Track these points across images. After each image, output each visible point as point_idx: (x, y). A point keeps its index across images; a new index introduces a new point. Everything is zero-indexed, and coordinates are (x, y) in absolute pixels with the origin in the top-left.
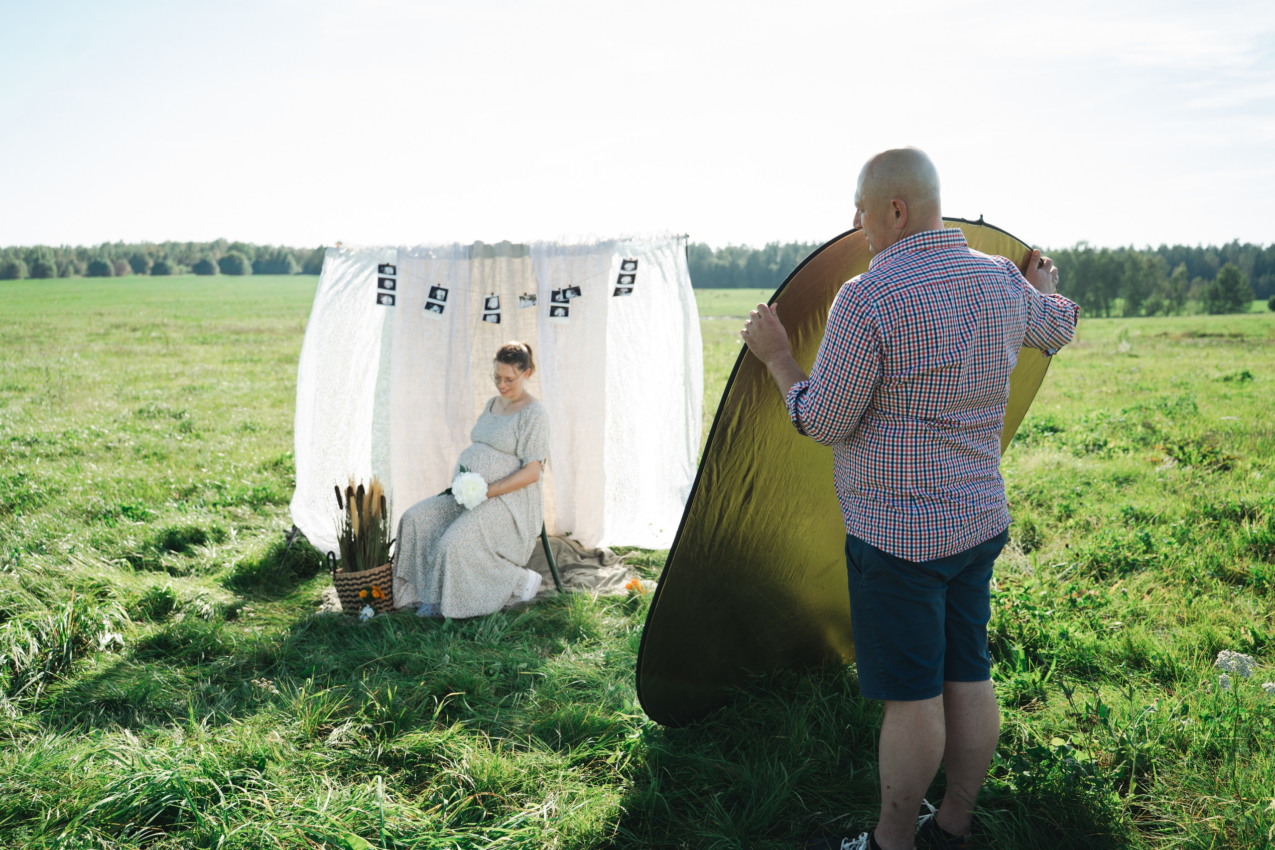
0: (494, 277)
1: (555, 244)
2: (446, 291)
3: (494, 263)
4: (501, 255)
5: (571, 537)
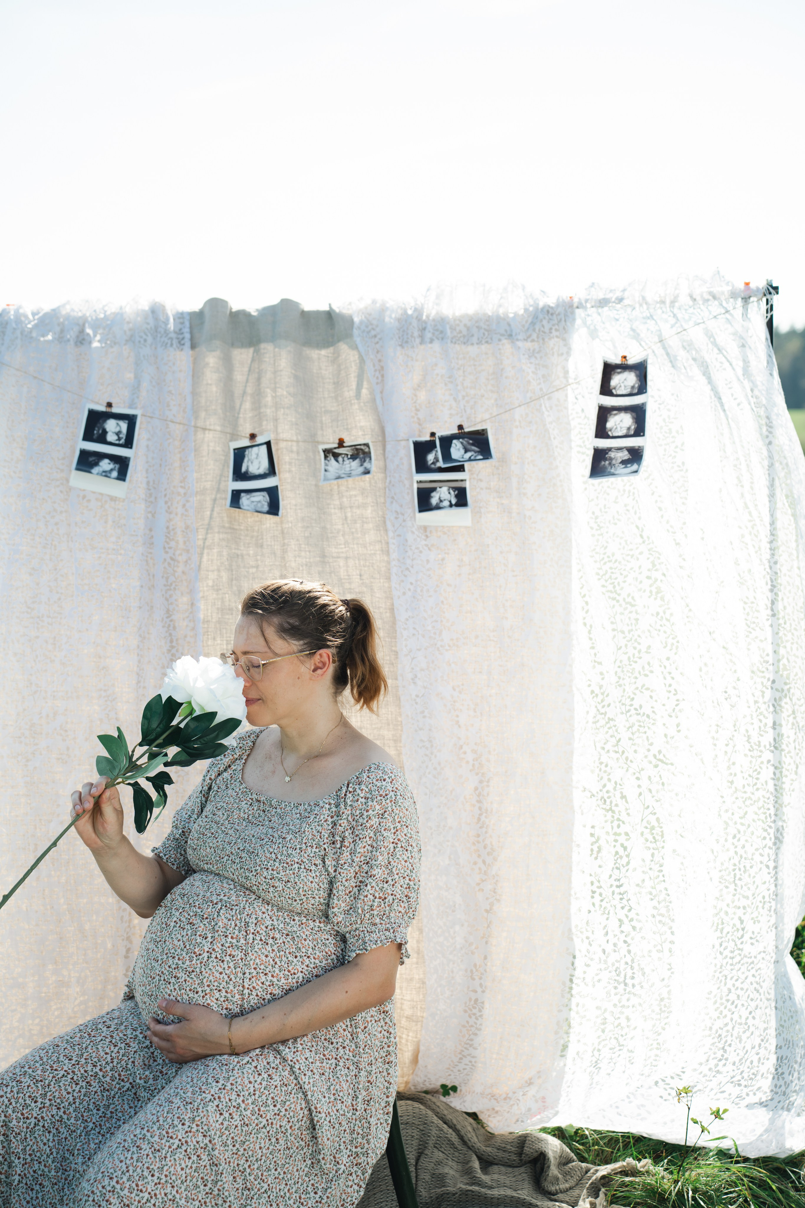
0: (258, 395)
1: (418, 311)
2: (131, 420)
3: (257, 357)
4: (273, 338)
5: (455, 1102)
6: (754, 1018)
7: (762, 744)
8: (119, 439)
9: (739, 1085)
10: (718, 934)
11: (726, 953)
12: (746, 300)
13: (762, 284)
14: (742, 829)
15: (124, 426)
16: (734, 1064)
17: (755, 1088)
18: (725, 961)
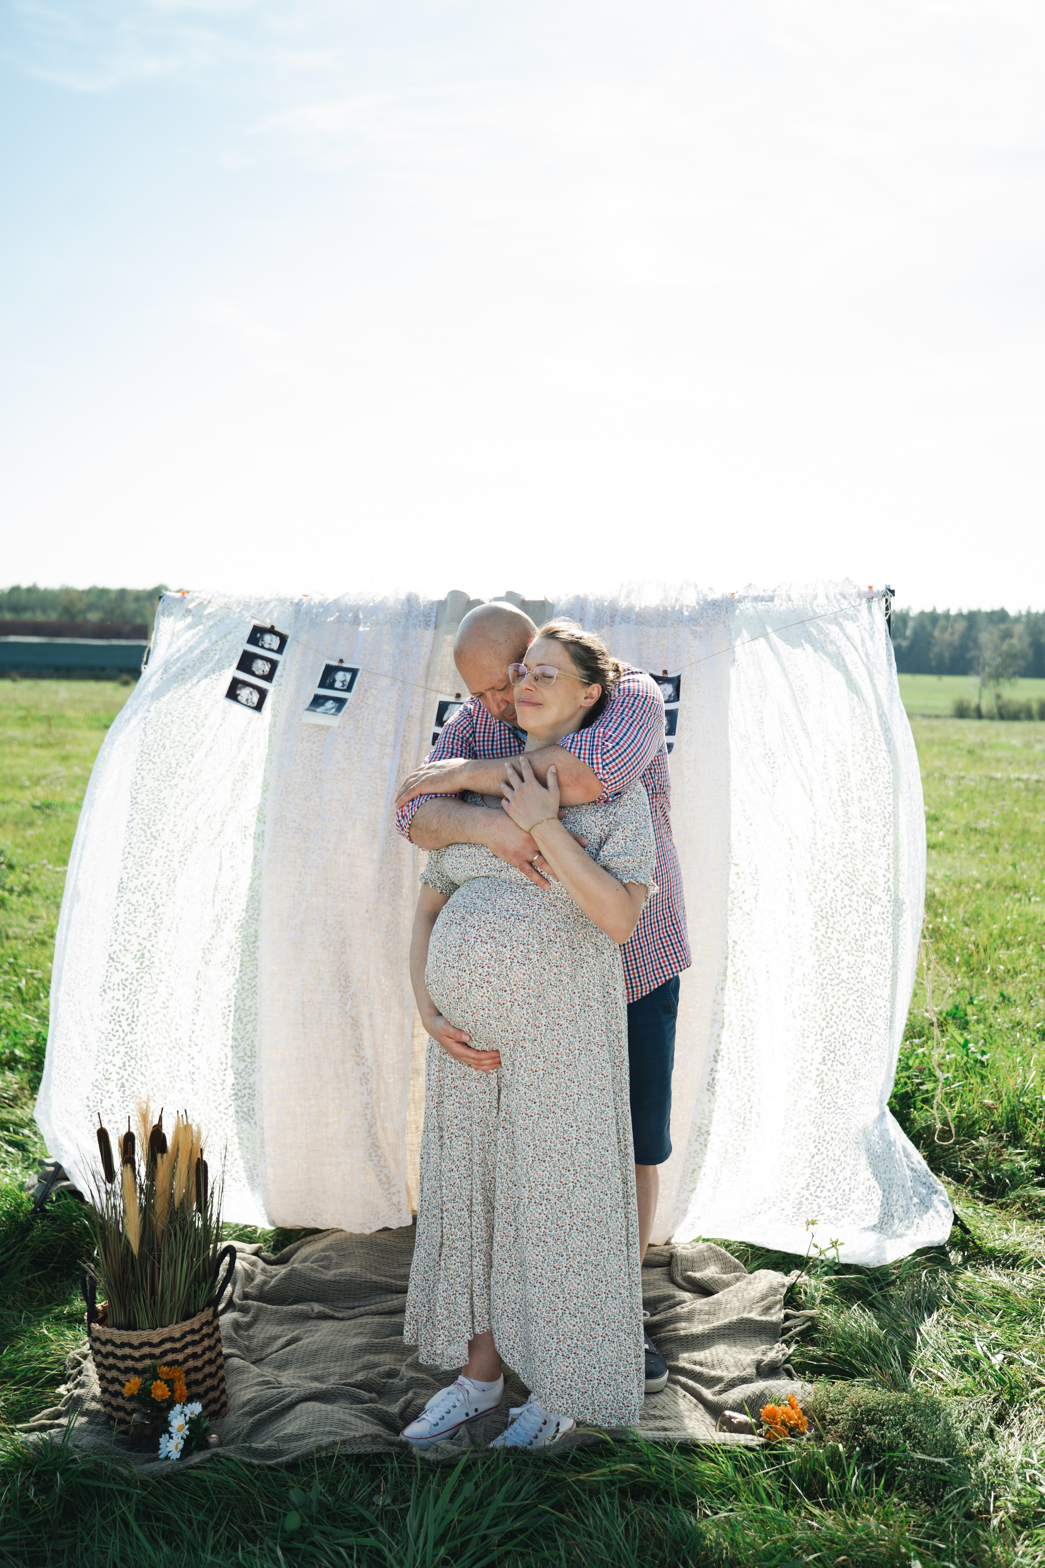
6: (845, 1156)
7: (865, 947)
8: (343, 686)
9: (836, 1209)
10: (820, 1090)
11: (825, 1104)
12: (870, 600)
13: (882, 588)
14: (844, 1011)
15: (348, 676)
16: (829, 1191)
17: (849, 1211)
18: (823, 1111)
